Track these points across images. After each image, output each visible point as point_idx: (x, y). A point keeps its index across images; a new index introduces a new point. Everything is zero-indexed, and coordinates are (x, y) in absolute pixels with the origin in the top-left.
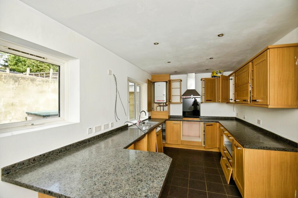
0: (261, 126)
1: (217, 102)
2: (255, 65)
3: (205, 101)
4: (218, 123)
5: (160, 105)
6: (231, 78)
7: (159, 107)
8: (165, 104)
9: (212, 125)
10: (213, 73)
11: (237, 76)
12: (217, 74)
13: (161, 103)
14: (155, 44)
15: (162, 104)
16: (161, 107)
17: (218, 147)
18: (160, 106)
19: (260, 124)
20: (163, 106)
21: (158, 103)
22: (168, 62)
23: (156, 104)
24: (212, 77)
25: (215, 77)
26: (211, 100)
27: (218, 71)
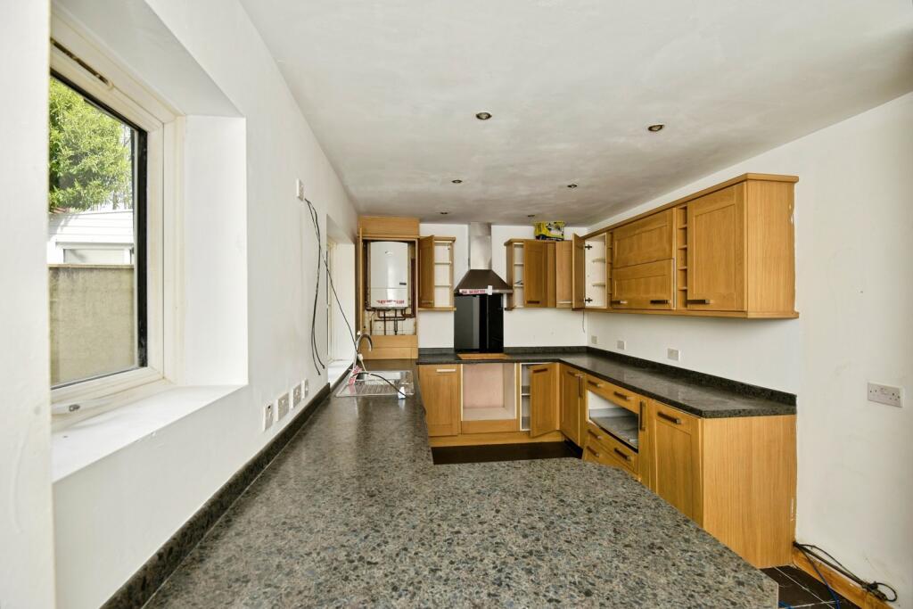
0: (681, 363)
1: (551, 307)
2: (696, 216)
3: (524, 305)
4: (558, 364)
5: (385, 317)
6: (587, 243)
7: (380, 324)
8: (399, 314)
9: (545, 370)
10: (539, 227)
11: (619, 240)
12: (550, 229)
13: (389, 310)
14: (478, 116)
15: (392, 314)
16: (387, 323)
17: (558, 428)
18: (385, 319)
19: (677, 359)
20: (395, 319)
21: (379, 310)
22: (454, 182)
23: (371, 313)
24: (538, 238)
25: (544, 237)
26: (538, 302)
27: (552, 223)
